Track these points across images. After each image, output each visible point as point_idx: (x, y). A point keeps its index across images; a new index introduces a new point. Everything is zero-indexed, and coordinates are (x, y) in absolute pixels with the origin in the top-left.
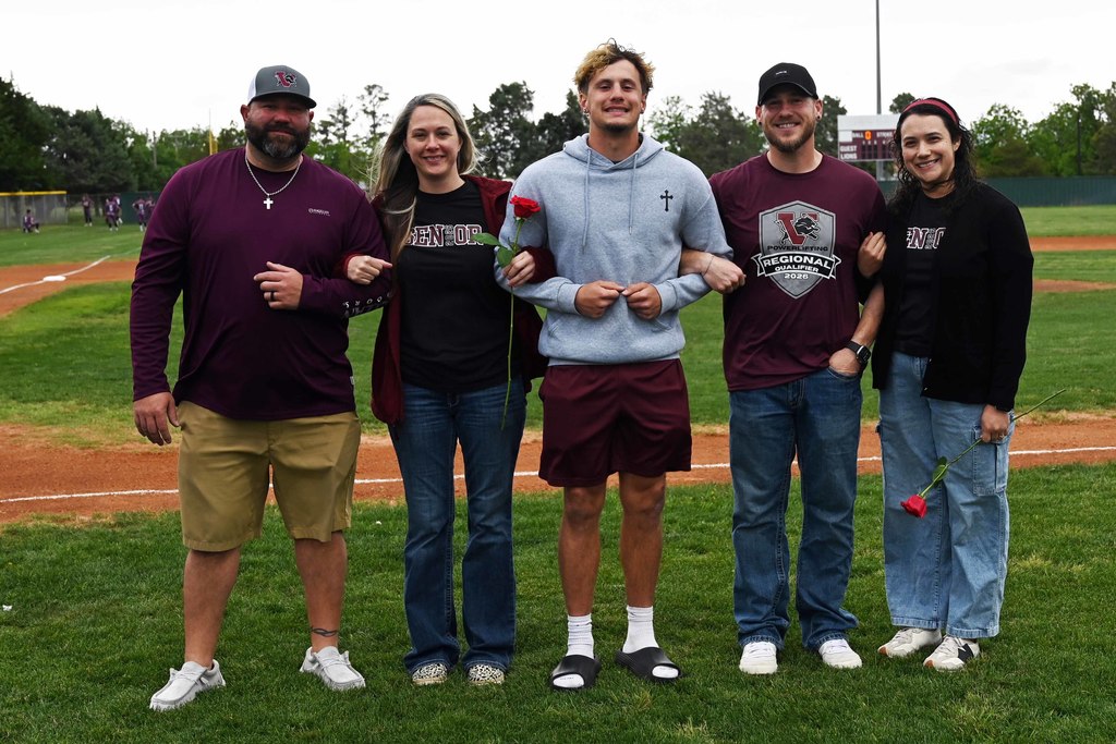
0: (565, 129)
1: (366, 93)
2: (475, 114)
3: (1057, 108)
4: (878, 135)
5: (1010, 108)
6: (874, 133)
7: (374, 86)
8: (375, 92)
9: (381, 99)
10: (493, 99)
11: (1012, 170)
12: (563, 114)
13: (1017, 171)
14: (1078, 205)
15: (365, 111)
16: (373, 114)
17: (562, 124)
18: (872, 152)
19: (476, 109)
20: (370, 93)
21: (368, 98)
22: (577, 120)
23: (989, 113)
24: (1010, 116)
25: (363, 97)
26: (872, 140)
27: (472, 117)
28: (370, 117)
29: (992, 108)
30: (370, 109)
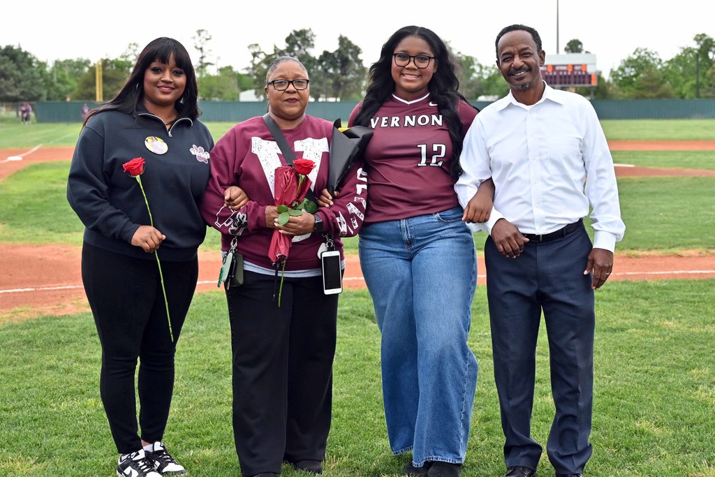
0: (337, 62)
1: (197, 34)
2: (275, 50)
3: (682, 50)
4: (557, 68)
5: (648, 51)
6: (554, 67)
7: (202, 30)
8: (203, 34)
9: (207, 39)
10: (288, 40)
11: (650, 94)
12: (336, 51)
13: (654, 95)
14: (698, 118)
15: (196, 47)
16: (201, 49)
17: (335, 58)
18: (553, 80)
19: (275, 47)
20: (200, 35)
21: (198, 38)
22: (345, 55)
23: (634, 53)
24: (649, 55)
25: (194, 38)
26: (553, 71)
27: (273, 52)
28: (200, 51)
29: (637, 50)
30: (199, 46)
